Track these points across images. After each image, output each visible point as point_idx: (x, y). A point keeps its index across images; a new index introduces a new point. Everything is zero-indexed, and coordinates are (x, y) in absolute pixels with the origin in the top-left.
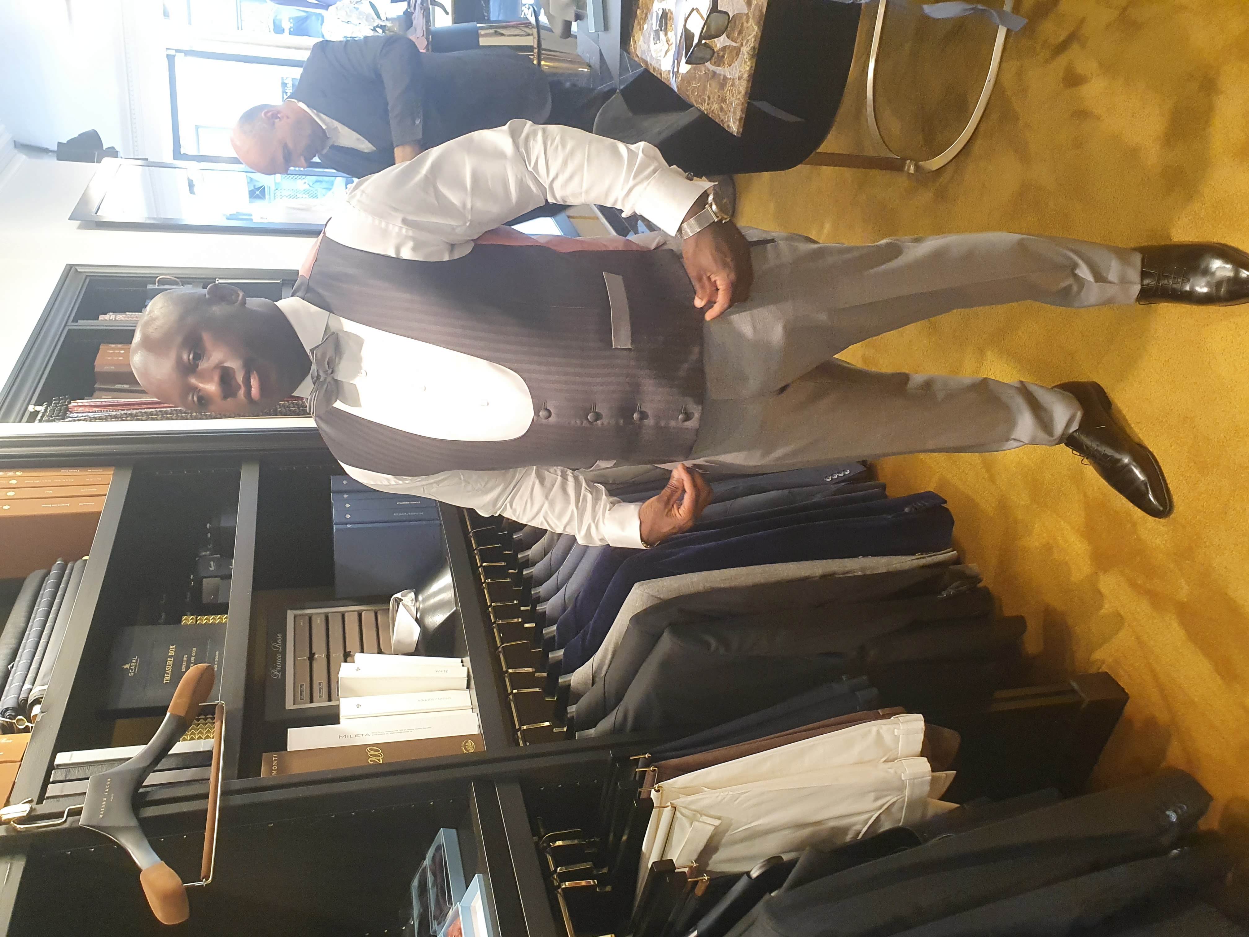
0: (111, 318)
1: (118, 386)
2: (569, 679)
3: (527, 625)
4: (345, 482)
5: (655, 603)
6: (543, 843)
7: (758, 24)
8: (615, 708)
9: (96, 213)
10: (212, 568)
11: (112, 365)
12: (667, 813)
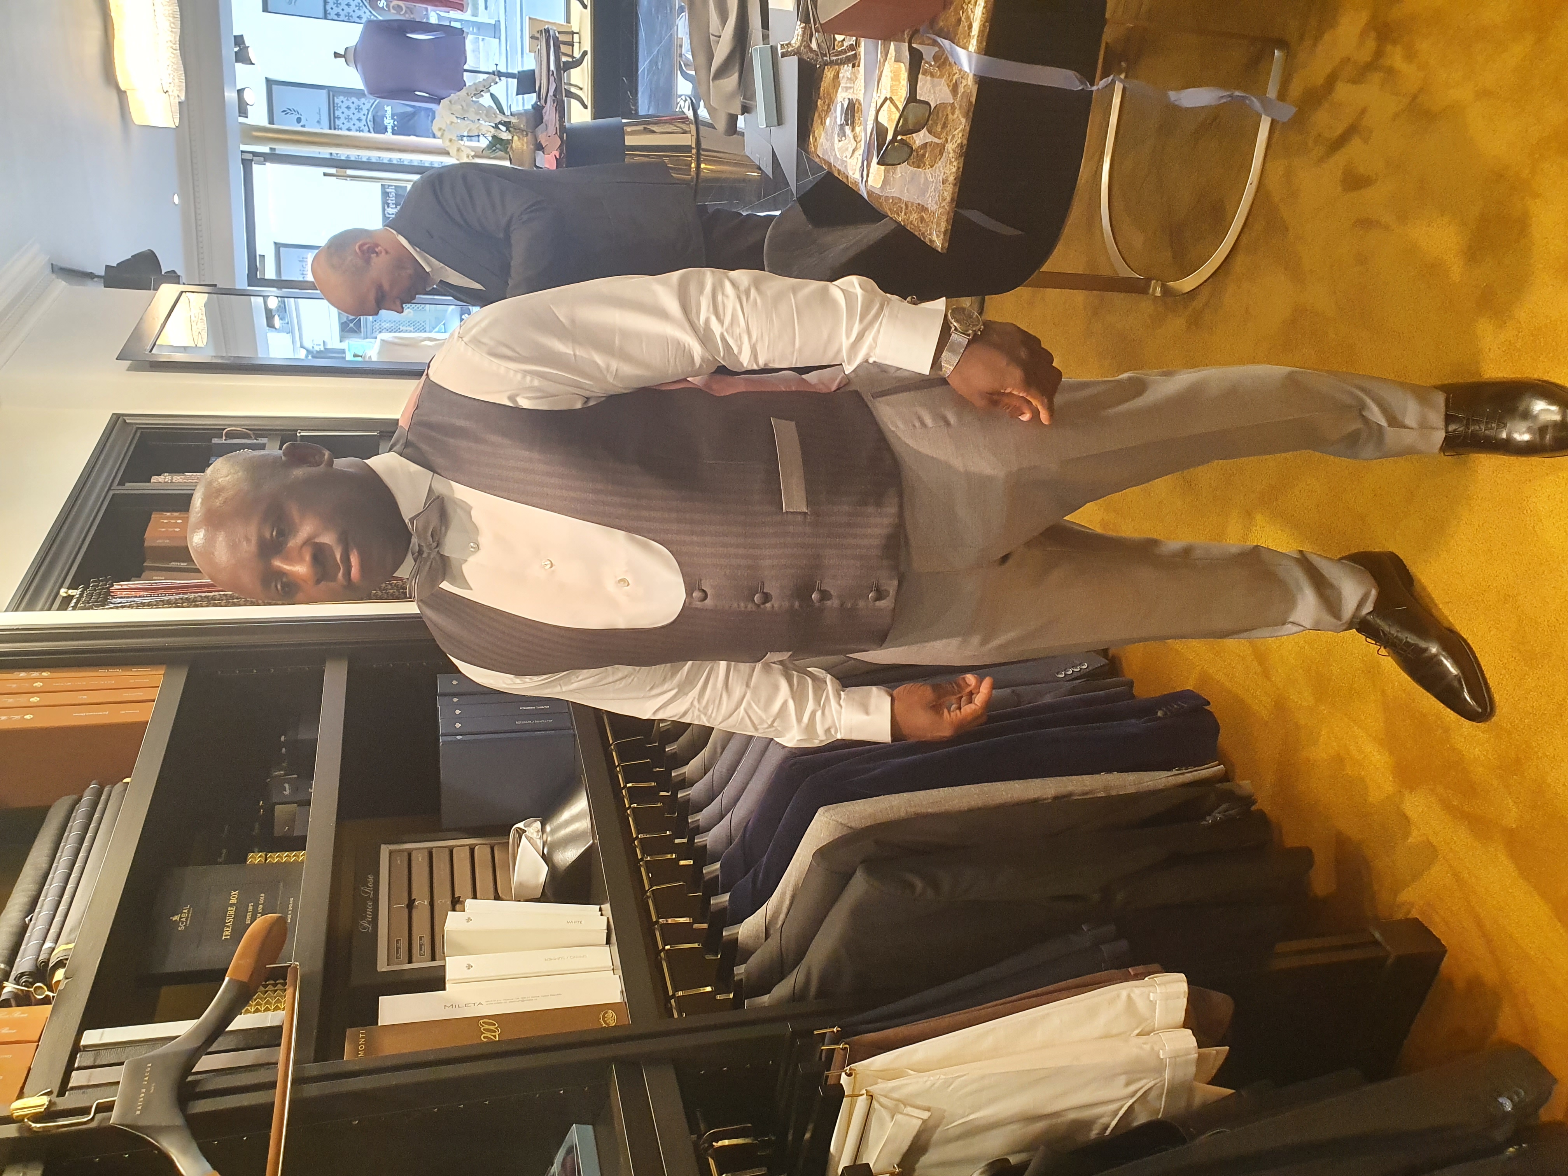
0: (166, 480)
1: (173, 564)
2: (736, 931)
3: (682, 863)
4: (455, 682)
5: (844, 833)
6: (704, 1143)
7: (966, 116)
8: (793, 970)
9: (151, 351)
10: (287, 792)
11: (167, 538)
12: (861, 1103)
